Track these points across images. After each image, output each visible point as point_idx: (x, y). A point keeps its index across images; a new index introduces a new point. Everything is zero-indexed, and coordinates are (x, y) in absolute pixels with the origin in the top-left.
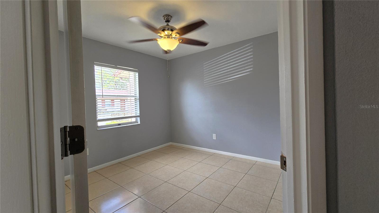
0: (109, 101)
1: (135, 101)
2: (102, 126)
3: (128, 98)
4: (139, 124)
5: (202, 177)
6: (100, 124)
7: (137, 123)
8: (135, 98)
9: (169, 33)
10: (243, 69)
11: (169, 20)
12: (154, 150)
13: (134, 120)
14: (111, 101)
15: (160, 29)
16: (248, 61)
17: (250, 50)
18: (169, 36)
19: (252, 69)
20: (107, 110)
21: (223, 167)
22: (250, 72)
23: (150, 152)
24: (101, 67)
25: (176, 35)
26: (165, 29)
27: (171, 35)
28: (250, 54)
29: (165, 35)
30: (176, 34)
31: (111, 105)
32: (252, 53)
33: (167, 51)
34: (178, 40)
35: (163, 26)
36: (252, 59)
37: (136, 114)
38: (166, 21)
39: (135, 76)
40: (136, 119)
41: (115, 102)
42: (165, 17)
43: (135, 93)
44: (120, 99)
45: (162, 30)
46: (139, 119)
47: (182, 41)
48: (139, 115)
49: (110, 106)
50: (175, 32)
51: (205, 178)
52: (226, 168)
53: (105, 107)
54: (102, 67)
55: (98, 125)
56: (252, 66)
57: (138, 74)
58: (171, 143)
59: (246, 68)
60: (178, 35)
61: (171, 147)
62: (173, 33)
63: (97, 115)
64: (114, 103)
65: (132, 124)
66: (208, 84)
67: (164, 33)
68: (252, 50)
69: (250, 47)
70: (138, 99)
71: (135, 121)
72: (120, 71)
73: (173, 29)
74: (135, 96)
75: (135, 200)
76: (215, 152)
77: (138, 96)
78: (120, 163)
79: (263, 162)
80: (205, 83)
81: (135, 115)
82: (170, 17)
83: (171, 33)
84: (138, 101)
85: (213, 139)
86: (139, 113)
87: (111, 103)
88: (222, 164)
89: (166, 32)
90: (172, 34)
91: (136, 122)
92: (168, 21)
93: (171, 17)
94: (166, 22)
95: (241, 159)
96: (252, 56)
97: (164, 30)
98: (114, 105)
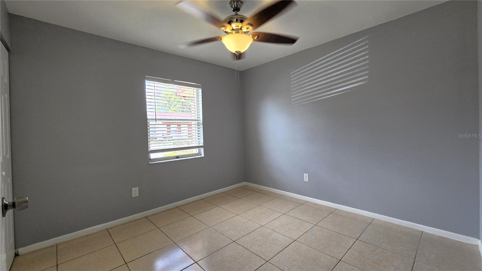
0: (175, 126)
1: (198, 126)
2: (155, 158)
3: (193, 123)
4: (203, 157)
5: (286, 238)
6: (153, 156)
7: (201, 155)
8: (198, 123)
9: (238, 26)
10: (353, 77)
11: (239, 7)
12: (223, 191)
13: (195, 151)
14: (177, 127)
15: (225, 21)
16: (361, 64)
17: (364, 48)
18: (238, 31)
19: (367, 77)
20: (173, 138)
21: (319, 224)
22: (364, 82)
23: (217, 194)
24: (153, 82)
25: (247, 28)
26: (233, 20)
27: (241, 29)
28: (364, 53)
29: (231, 30)
30: (248, 26)
31: (177, 131)
32: (367, 52)
33: (235, 53)
34: (251, 36)
35: (229, 16)
36: (367, 62)
37: (199, 144)
38: (234, 9)
39: (198, 93)
40: (199, 150)
41: (182, 127)
42: (233, 3)
43: (198, 116)
44: (188, 125)
45: (228, 22)
46: (202, 150)
47: (258, 38)
48: (203, 145)
49: (176, 133)
50: (245, 23)
51: (291, 241)
52: (324, 227)
53: (170, 134)
54: (155, 82)
55: (151, 158)
56: (367, 72)
57: (201, 90)
58: (245, 183)
59: (357, 75)
60: (251, 28)
61: (245, 188)
62: (243, 26)
63: (150, 145)
64: (170, 129)
65: (194, 157)
66: (298, 102)
67: (230, 26)
68: (367, 47)
69: (364, 43)
70: (201, 124)
71: (197, 152)
72: (183, 88)
73: (243, 20)
74: (198, 120)
75: (190, 266)
76: (307, 200)
77: (201, 120)
78: (177, 207)
79: (385, 222)
80: (292, 100)
81: (197, 145)
82: (239, 2)
83: (241, 25)
84: (202, 126)
85: (304, 181)
86: (203, 142)
87: (178, 129)
88: (318, 220)
89: (234, 25)
90: (241, 27)
91: (199, 154)
92: (237, 9)
93: (242, 2)
94: (234, 11)
95: (348, 213)
96: (367, 57)
97: (230, 23)
98: (180, 131)
